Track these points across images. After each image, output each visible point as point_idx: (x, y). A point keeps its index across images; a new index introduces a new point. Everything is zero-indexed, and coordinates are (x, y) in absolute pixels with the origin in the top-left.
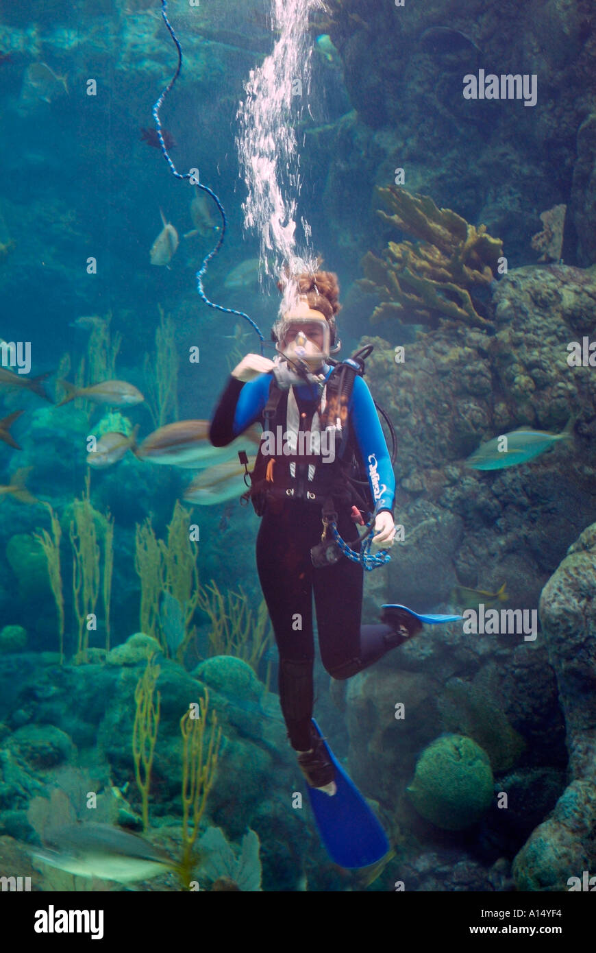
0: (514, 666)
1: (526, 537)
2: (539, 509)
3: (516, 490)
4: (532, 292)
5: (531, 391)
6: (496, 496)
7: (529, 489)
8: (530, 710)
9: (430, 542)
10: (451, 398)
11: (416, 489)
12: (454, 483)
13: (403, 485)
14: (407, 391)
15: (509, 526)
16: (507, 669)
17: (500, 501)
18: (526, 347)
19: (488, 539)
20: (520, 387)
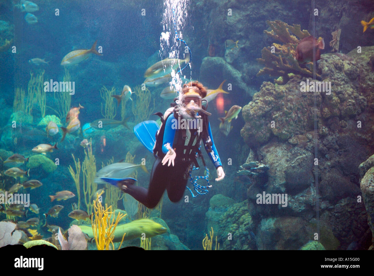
0: (335, 212)
1: (339, 162)
2: (343, 150)
3: (333, 143)
4: (335, 64)
5: (339, 103)
6: (325, 145)
7: (338, 142)
8: (342, 230)
9: (304, 164)
10: (307, 106)
11: (295, 143)
12: (310, 141)
13: (289, 142)
14: (291, 104)
15: (332, 157)
16: (332, 214)
17: (327, 147)
18: (335, 86)
19: (323, 163)
20: (335, 101)
